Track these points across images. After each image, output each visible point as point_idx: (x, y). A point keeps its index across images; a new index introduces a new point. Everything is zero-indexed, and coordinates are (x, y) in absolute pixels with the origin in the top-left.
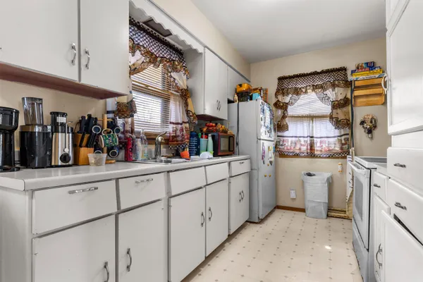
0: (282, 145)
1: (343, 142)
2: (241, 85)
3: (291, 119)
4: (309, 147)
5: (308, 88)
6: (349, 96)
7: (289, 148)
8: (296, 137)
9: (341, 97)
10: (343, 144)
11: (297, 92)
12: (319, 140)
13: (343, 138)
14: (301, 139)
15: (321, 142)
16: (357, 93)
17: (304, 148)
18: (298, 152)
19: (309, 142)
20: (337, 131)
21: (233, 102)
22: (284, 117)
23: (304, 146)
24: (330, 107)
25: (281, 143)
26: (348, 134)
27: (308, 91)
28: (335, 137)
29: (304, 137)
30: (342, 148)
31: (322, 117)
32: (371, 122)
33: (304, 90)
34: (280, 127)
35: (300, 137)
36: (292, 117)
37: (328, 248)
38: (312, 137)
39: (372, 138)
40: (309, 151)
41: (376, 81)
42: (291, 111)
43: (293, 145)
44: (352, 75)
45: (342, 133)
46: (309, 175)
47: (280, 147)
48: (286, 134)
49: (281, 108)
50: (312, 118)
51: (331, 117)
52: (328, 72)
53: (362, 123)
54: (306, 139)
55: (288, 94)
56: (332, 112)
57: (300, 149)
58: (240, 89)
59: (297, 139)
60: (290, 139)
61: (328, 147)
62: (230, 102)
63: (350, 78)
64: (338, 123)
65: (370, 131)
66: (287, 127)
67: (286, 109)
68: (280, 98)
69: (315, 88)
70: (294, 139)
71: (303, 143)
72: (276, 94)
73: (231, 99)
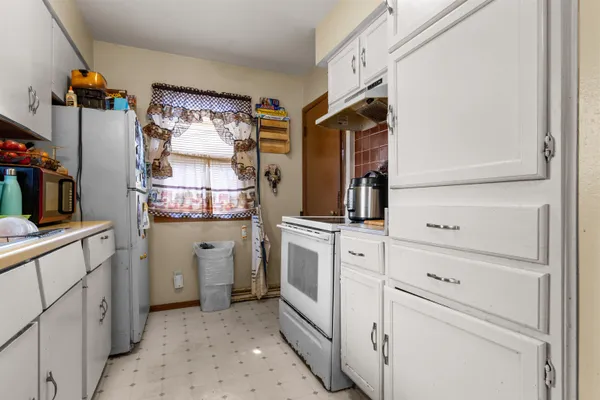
0: (160, 201)
1: (249, 197)
2: (84, 73)
3: (175, 157)
4: (205, 205)
5: (203, 113)
6: (254, 138)
7: (173, 205)
8: (184, 188)
9: (245, 137)
10: (248, 201)
11: (186, 115)
12: (218, 194)
13: (249, 191)
14: (193, 191)
15: (220, 197)
16: (263, 134)
17: (197, 206)
18: (187, 212)
19: (204, 197)
20: (240, 182)
21: (63, 104)
22: (165, 153)
23: (197, 202)
24: (232, 148)
25: (159, 197)
26: (253, 187)
27: (204, 118)
28: (238, 190)
29: (197, 189)
30: (247, 206)
31: (221, 160)
32: (276, 174)
33: (196, 115)
34: (156, 169)
35: (190, 188)
36: (178, 154)
37: (257, 352)
38: (208, 189)
39: (276, 193)
40: (205, 210)
41: (282, 125)
42: (177, 144)
43: (180, 201)
44: (256, 109)
45: (247, 186)
46: (205, 247)
47: (158, 204)
48: (167, 181)
49: (161, 136)
50: (208, 160)
51: (234, 162)
52: (229, 97)
53: (267, 174)
54: (200, 192)
55: (171, 116)
56: (235, 155)
57: (191, 207)
58: (80, 81)
59: (186, 191)
60: (175, 192)
61: (230, 204)
62: (55, 102)
63: (255, 114)
64: (242, 172)
65: (275, 185)
66: (171, 170)
67: (168, 141)
68: (157, 119)
69: (213, 115)
70: (181, 191)
71: (195, 198)
72: (149, 111)
73: (60, 96)
